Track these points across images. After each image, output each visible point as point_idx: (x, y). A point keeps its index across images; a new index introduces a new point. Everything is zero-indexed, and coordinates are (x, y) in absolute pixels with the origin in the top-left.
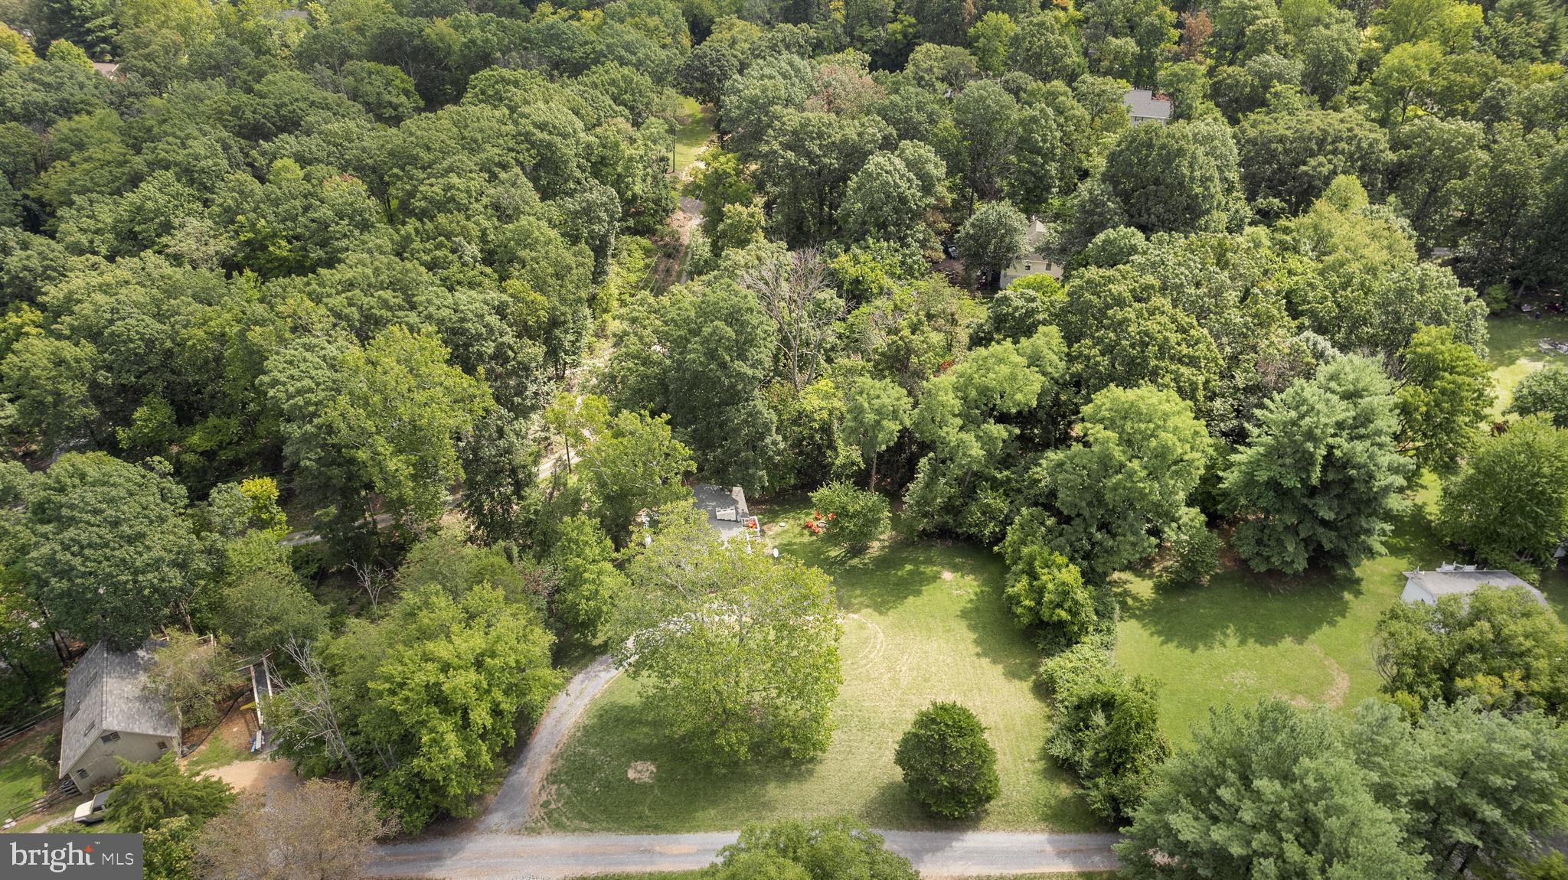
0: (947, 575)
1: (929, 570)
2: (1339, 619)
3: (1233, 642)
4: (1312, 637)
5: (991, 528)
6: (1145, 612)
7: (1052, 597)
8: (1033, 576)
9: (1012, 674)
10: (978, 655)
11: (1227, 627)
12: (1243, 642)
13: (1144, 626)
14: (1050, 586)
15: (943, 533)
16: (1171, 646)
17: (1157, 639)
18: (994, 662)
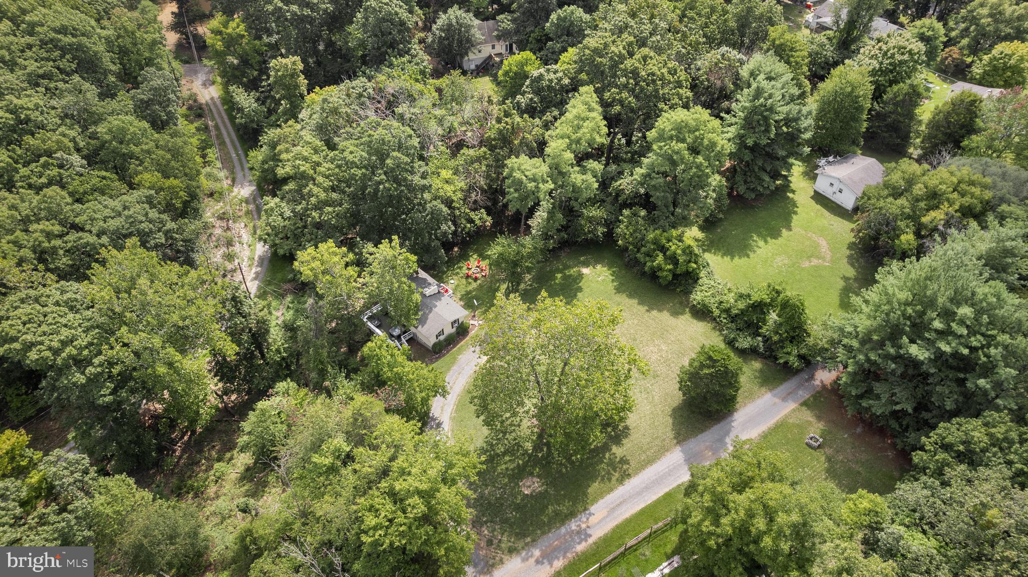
0: (585, 271)
1: (573, 271)
2: (796, 209)
3: (761, 243)
4: (792, 224)
5: (601, 230)
6: (708, 246)
7: (684, 257)
8: (663, 249)
9: (675, 313)
10: (648, 311)
11: (752, 236)
12: (766, 242)
13: (715, 254)
14: (679, 252)
15: (563, 245)
16: (736, 259)
17: (727, 259)
18: (660, 311)
